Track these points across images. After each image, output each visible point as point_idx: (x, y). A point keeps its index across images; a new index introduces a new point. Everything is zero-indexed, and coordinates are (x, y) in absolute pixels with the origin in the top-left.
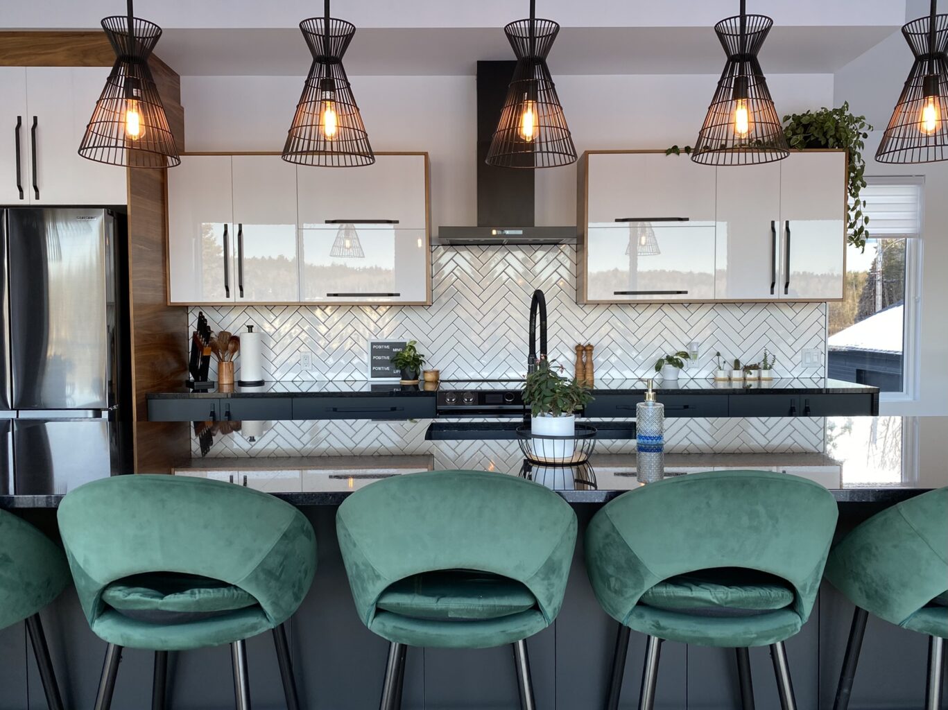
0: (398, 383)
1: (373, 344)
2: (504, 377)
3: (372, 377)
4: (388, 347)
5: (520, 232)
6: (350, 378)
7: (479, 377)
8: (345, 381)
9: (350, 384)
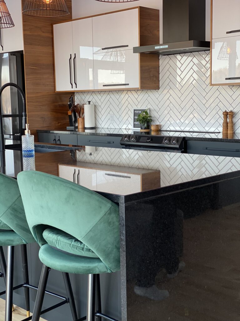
0: (139, 131)
1: (134, 110)
2: (191, 130)
3: (134, 127)
4: (140, 112)
5: (167, 46)
6: (127, 128)
7: (180, 130)
8: (125, 129)
9: (127, 130)
